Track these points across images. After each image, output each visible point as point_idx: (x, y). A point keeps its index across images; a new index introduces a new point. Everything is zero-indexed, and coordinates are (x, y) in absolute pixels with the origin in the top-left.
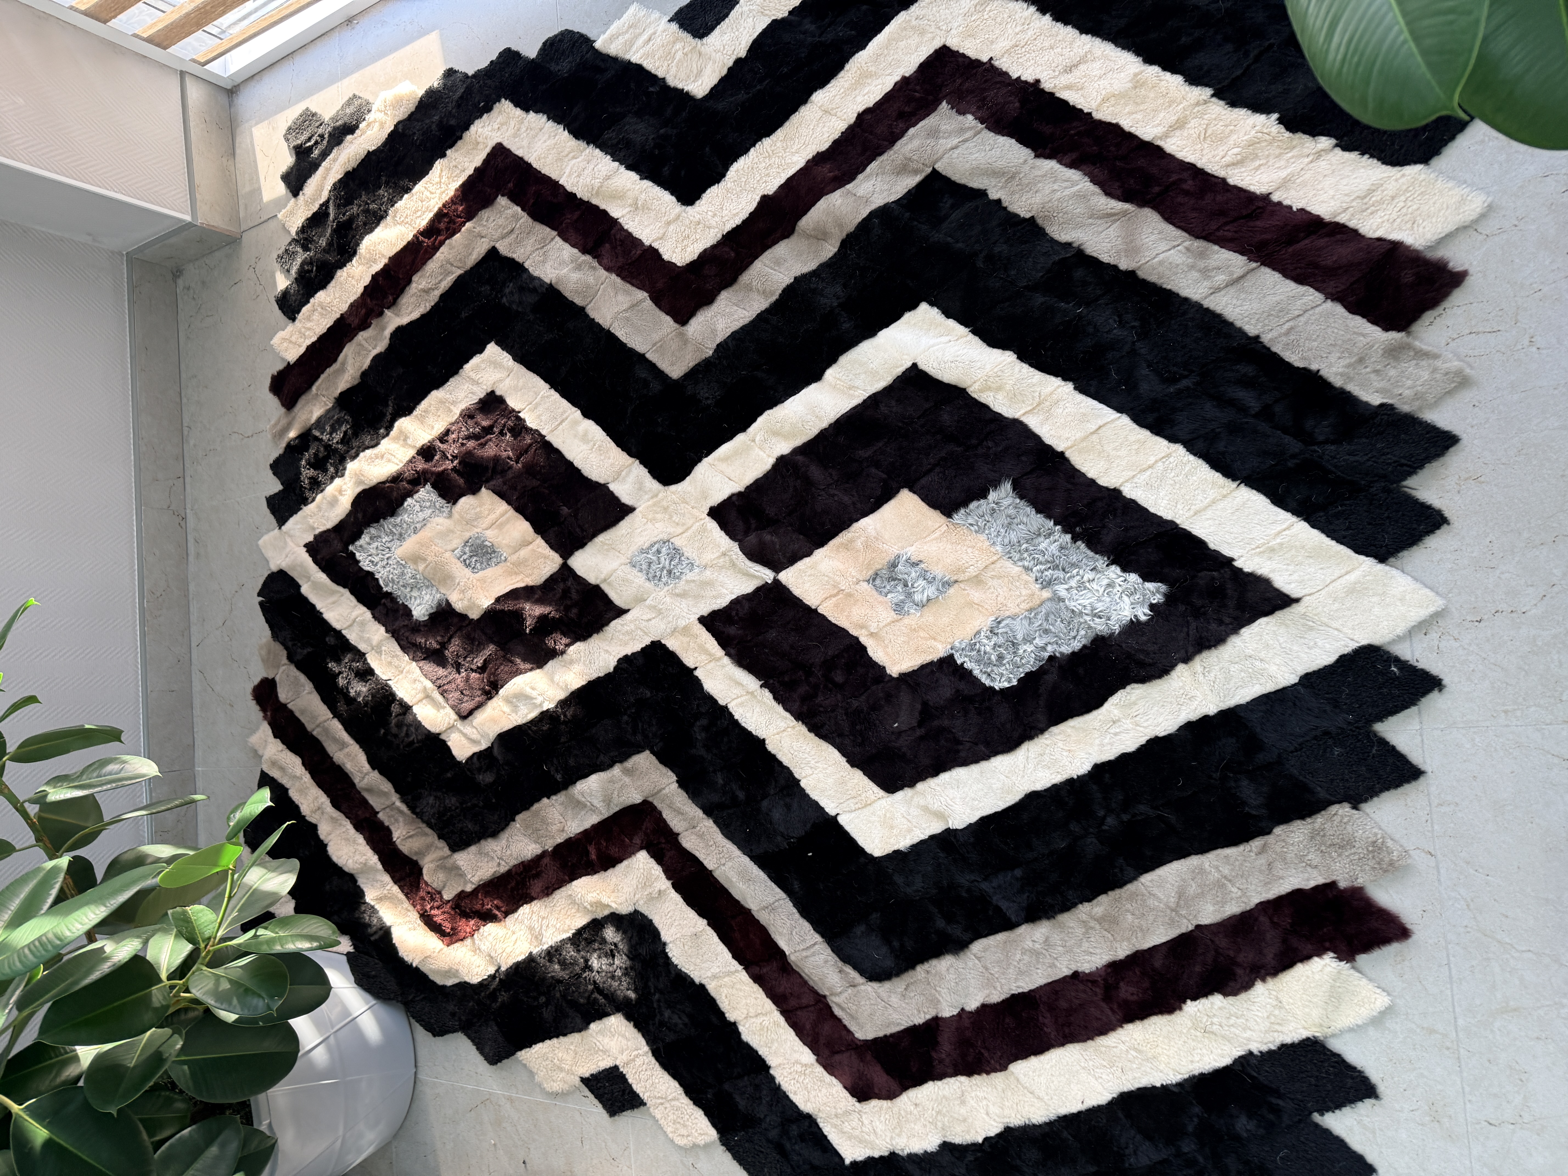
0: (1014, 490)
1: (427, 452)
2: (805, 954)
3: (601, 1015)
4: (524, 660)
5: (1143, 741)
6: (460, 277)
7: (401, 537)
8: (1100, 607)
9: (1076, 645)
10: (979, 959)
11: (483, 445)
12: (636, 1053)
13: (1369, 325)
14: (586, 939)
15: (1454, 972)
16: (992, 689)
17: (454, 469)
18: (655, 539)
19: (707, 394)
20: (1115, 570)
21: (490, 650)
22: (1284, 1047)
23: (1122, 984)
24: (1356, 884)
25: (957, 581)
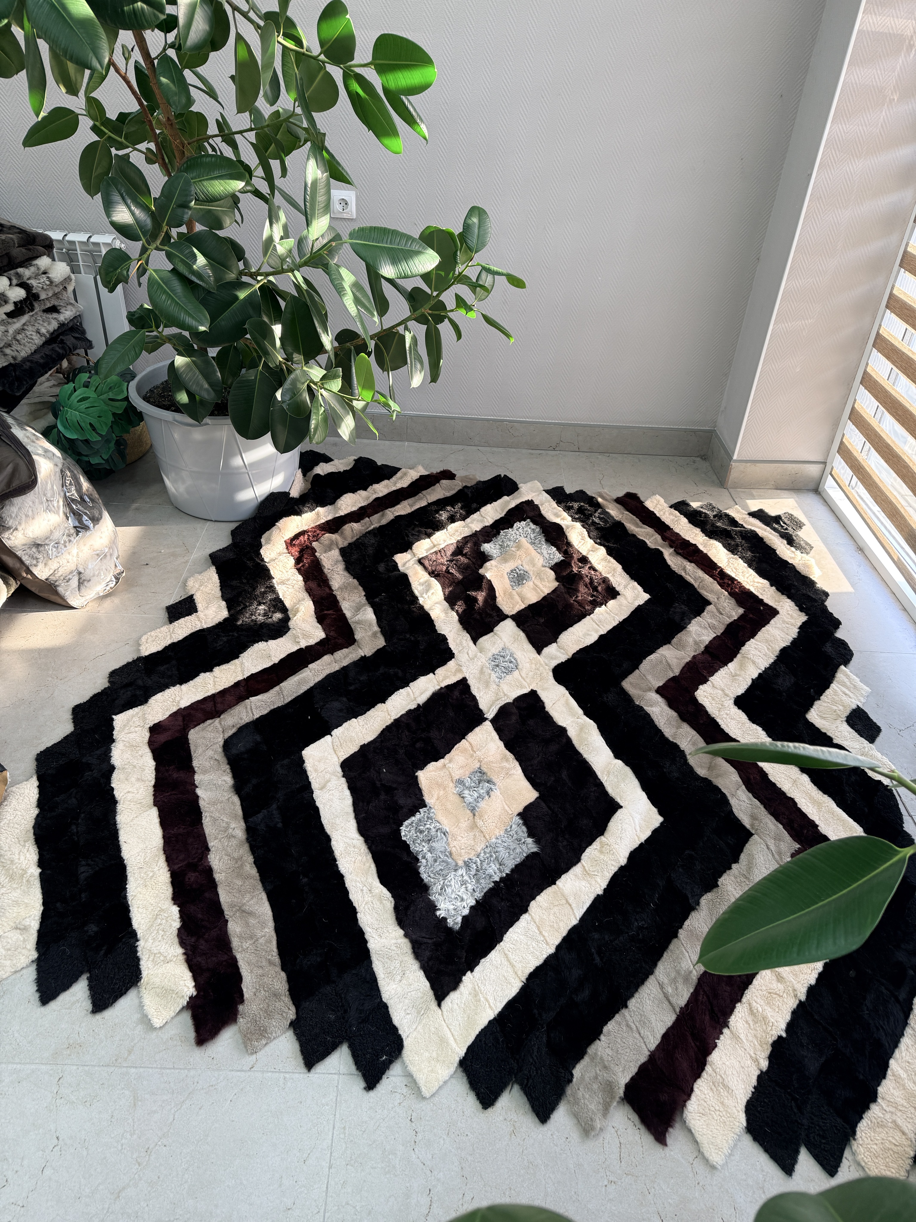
0: (532, 853)
1: (584, 560)
2: (249, 707)
3: (229, 608)
4: (450, 591)
5: (355, 904)
6: (693, 586)
7: (533, 543)
8: (449, 890)
9: (424, 876)
10: (228, 799)
11: (586, 586)
12: (203, 622)
14: (277, 605)
16: (401, 825)
17: (572, 571)
18: (519, 661)
19: (610, 698)
20: (473, 903)
21: (459, 576)
22: (138, 959)
23: (197, 873)
24: (239, 1016)
25: (474, 815)
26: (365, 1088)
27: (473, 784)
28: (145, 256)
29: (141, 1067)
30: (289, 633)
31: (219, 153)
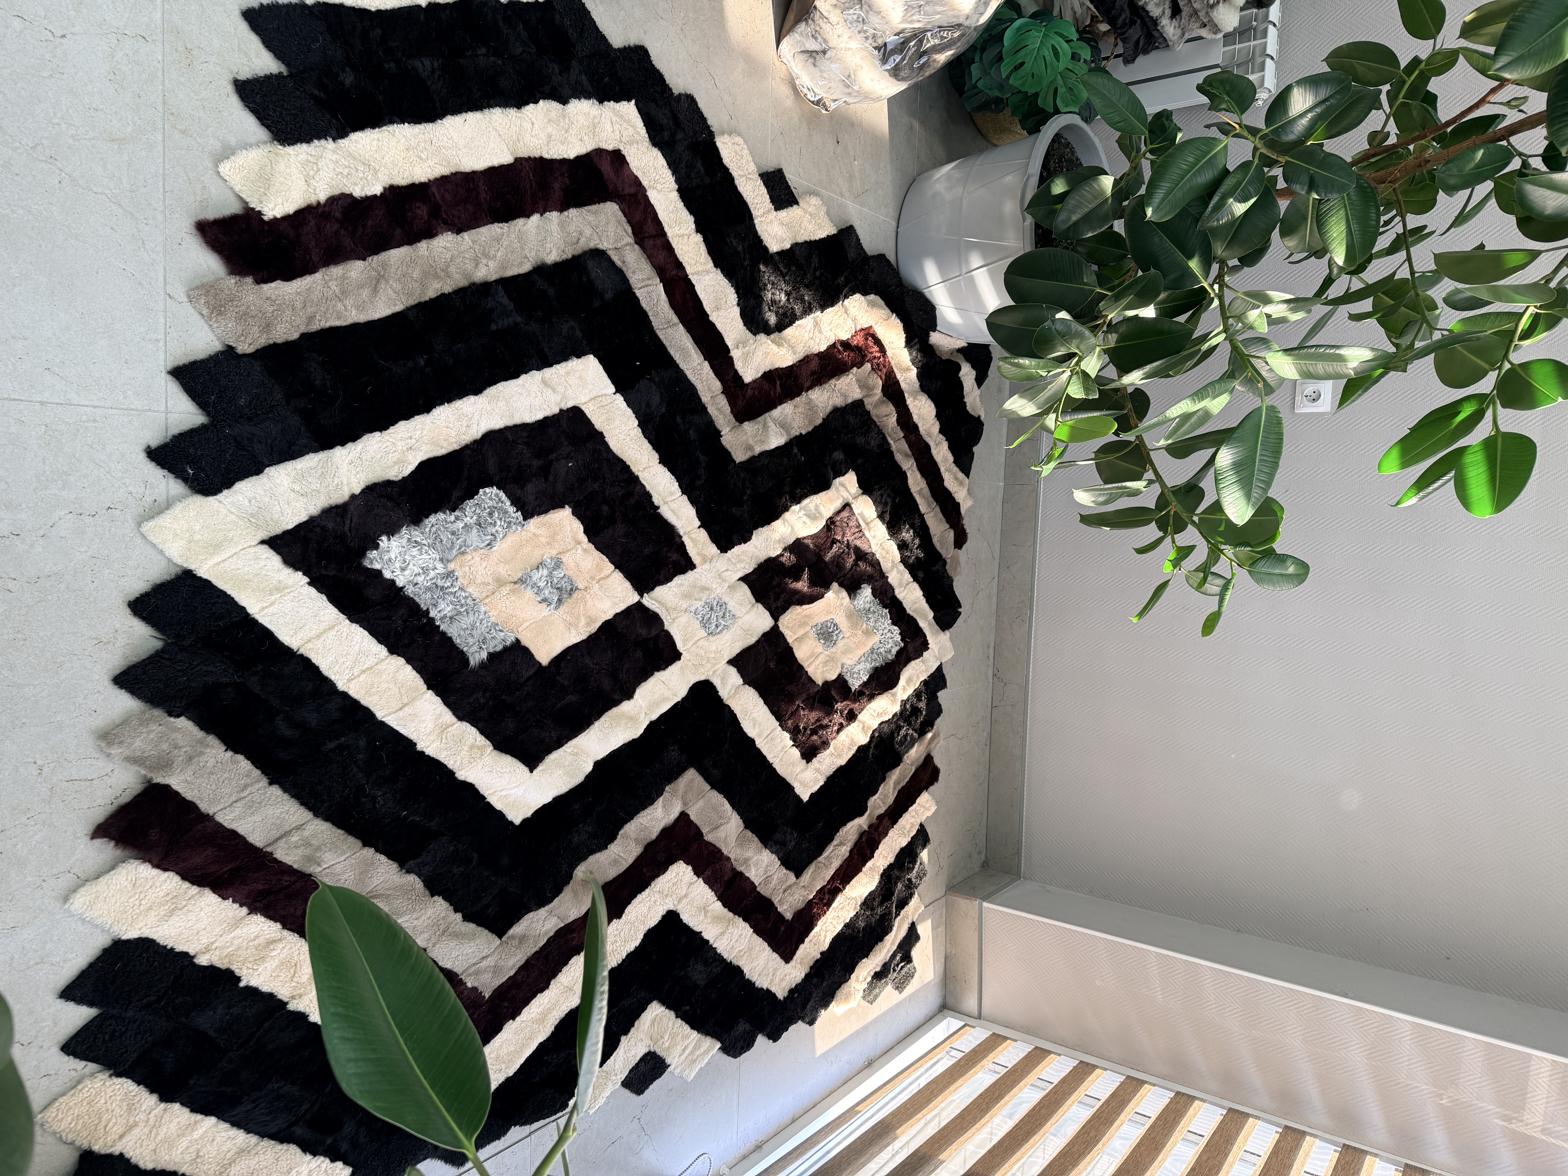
0: (467, 659)
1: (852, 717)
2: (650, 282)
3: (781, 253)
4: (808, 546)
5: (392, 429)
6: (820, 854)
7: (872, 650)
8: (415, 552)
9: (432, 519)
10: (526, 257)
11: (818, 720)
12: (763, 219)
13: (180, 791)
14: (787, 317)
15: (161, 184)
16: (499, 488)
17: (837, 702)
18: (718, 636)
19: (673, 754)
20: (400, 583)
21: (828, 557)
22: (308, 141)
23: (426, 218)
24: (238, 278)
25: (515, 583)
26: (149, 447)
27: (555, 581)
28: (1246, 133)
29: (164, 147)
30: (750, 335)
31: (1381, 230)
